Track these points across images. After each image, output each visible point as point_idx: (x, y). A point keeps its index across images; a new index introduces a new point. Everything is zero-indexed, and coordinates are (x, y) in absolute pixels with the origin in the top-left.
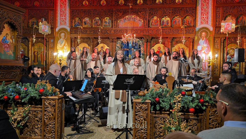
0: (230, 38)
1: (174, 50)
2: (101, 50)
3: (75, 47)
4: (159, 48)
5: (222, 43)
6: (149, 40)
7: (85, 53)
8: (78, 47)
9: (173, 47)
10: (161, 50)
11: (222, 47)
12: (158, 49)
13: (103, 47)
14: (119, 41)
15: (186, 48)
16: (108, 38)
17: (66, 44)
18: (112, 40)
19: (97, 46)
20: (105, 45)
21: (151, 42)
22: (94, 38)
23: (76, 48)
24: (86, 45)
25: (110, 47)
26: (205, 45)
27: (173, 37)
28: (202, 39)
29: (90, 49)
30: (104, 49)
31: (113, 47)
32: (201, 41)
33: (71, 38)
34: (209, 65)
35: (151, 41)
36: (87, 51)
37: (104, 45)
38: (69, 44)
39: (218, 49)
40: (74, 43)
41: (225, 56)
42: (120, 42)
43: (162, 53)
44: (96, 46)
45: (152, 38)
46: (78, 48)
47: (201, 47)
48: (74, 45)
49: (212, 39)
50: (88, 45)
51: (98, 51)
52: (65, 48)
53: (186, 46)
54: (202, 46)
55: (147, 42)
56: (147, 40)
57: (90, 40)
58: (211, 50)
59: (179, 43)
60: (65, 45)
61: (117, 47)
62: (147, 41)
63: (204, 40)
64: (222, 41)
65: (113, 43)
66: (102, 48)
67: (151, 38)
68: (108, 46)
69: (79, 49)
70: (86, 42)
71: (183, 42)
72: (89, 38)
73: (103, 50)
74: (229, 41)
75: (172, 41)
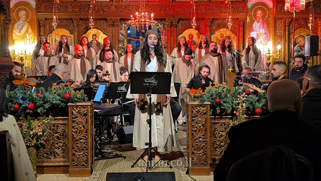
0: (299, 19)
1: (215, 38)
2: (92, 41)
3: (46, 34)
4: (191, 36)
5: (287, 28)
6: (174, 24)
7: (64, 46)
8: (50, 34)
9: (213, 35)
10: (193, 39)
11: (287, 33)
12: (189, 38)
13: (95, 35)
14: (123, 25)
15: (232, 35)
16: (106, 19)
17: (30, 30)
18: (112, 23)
19: (85, 33)
20: (100, 31)
21: (177, 26)
22: (81, 19)
23: (47, 36)
24: (66, 32)
25: (108, 35)
26: (262, 31)
27: (213, 18)
28: (257, 21)
29: (72, 38)
30: (98, 39)
31: (114, 34)
32: (256, 25)
33: (38, 19)
34: (268, 62)
35: (178, 24)
36: (67, 41)
37: (97, 32)
38: (36, 30)
39: (281, 37)
40: (45, 29)
41: (291, 48)
42: (126, 25)
43: (195, 43)
44: (83, 32)
45: (180, 19)
46: (51, 37)
47: (255, 33)
48: (44, 32)
49: (271, 21)
50: (70, 31)
51: (88, 42)
52: (28, 38)
53: (233, 33)
54: (258, 32)
55: (171, 27)
56: (172, 23)
57: (73, 22)
58: (271, 39)
59: (222, 28)
60: (27, 31)
61: (120, 35)
62: (172, 25)
63: (260, 23)
64: (287, 24)
65: (114, 28)
66: (94, 37)
67: (178, 19)
68: (104, 34)
69: (54, 38)
70: (66, 27)
71: (229, 26)
72: (71, 19)
73: (96, 40)
74: (296, 25)
75: (211, 25)
